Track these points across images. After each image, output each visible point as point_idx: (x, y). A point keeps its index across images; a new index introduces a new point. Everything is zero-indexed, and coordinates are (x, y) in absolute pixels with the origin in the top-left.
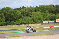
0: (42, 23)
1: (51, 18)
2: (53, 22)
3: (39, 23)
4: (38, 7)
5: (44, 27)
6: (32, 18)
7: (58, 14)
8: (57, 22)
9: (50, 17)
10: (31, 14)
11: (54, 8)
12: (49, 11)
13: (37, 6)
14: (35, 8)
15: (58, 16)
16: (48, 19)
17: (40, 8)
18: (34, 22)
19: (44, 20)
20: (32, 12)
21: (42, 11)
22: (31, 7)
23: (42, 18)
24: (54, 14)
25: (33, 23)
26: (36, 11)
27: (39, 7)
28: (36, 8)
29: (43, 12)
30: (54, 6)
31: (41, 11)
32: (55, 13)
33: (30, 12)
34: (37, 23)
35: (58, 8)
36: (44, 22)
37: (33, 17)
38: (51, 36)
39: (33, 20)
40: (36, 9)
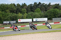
1: (13, 18)
2: (15, 22)
5: (5, 28)
7: (19, 13)
8: (19, 22)
9: (11, 17)
12: (10, 11)
15: (19, 16)
16: (9, 19)
19: (5, 20)
24: (15, 14)
29: (4, 12)
30: (15, 5)
32: (16, 12)
35: (19, 7)
36: (5, 22)
38: (12, 37)
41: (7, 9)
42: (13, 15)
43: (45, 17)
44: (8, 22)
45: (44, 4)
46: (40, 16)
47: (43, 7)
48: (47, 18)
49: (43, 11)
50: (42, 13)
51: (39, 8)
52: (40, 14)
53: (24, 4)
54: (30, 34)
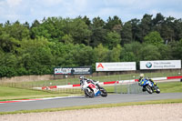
0: (52, 73)
1: (81, 59)
2: (87, 70)
3: (44, 73)
4: (41, 23)
5: (58, 87)
6: (20, 58)
7: (101, 45)
9: (78, 55)
10: (18, 46)
11: (90, 28)
12: (75, 38)
13: (36, 21)
14: (31, 25)
16: (71, 60)
17: (46, 28)
18: (27, 69)
19: (60, 65)
20: (20, 39)
21: (52, 37)
22: (17, 22)
23: (52, 58)
25: (25, 74)
26: (32, 37)
27: (42, 25)
28: (34, 25)
30: (88, 22)
31: (48, 35)
32: (92, 42)
33: (14, 40)
34: (36, 74)
35: (100, 28)
36: (58, 71)
37: (24, 55)
39: (25, 66)
40: (34, 31)
41: (65, 33)
42: (82, 50)
43: (175, 57)
44: (68, 71)
45: (173, 19)
46: (159, 54)
47: (169, 29)
48: (180, 61)
49: (169, 40)
50: (167, 46)
51: (156, 30)
52: (160, 50)
53: (115, 17)
54: (130, 107)
